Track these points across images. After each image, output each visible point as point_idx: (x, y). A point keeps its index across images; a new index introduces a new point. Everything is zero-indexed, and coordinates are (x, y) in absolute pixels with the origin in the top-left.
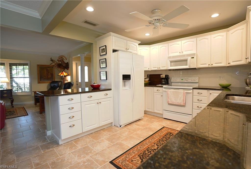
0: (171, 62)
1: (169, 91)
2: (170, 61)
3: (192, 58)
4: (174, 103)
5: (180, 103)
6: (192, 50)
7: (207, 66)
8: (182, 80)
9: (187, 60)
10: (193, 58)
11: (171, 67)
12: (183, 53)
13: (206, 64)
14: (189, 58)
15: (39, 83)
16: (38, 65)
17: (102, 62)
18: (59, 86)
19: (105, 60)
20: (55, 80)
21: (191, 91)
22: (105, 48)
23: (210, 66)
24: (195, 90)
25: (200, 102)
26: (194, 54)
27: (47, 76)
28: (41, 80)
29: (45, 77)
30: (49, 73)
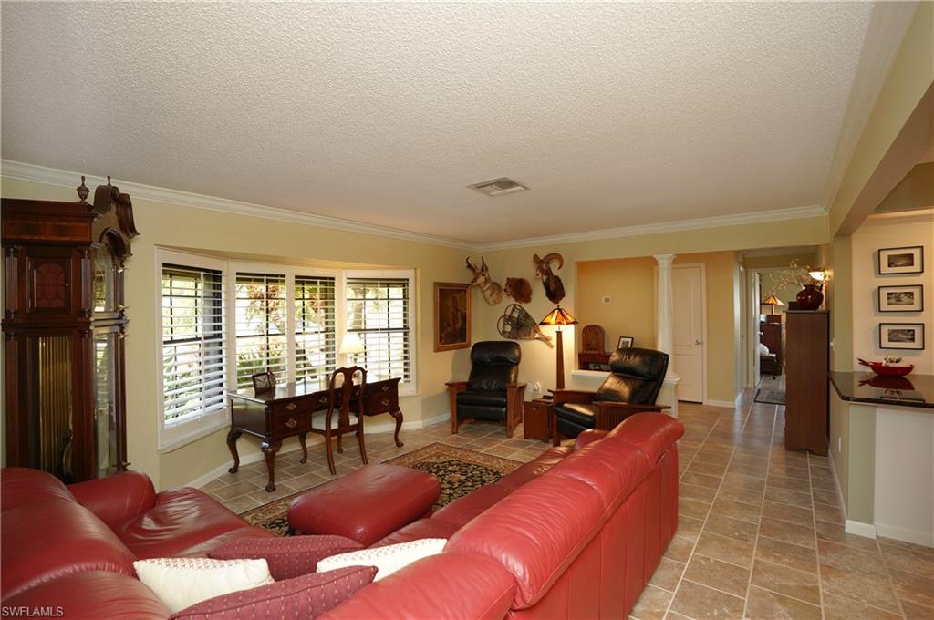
15: (437, 350)
16: (436, 284)
17: (889, 294)
18: (517, 361)
19: (916, 292)
20: (476, 338)
22: (916, 252)
27: (454, 324)
28: (441, 339)
29: (450, 326)
30: (459, 313)
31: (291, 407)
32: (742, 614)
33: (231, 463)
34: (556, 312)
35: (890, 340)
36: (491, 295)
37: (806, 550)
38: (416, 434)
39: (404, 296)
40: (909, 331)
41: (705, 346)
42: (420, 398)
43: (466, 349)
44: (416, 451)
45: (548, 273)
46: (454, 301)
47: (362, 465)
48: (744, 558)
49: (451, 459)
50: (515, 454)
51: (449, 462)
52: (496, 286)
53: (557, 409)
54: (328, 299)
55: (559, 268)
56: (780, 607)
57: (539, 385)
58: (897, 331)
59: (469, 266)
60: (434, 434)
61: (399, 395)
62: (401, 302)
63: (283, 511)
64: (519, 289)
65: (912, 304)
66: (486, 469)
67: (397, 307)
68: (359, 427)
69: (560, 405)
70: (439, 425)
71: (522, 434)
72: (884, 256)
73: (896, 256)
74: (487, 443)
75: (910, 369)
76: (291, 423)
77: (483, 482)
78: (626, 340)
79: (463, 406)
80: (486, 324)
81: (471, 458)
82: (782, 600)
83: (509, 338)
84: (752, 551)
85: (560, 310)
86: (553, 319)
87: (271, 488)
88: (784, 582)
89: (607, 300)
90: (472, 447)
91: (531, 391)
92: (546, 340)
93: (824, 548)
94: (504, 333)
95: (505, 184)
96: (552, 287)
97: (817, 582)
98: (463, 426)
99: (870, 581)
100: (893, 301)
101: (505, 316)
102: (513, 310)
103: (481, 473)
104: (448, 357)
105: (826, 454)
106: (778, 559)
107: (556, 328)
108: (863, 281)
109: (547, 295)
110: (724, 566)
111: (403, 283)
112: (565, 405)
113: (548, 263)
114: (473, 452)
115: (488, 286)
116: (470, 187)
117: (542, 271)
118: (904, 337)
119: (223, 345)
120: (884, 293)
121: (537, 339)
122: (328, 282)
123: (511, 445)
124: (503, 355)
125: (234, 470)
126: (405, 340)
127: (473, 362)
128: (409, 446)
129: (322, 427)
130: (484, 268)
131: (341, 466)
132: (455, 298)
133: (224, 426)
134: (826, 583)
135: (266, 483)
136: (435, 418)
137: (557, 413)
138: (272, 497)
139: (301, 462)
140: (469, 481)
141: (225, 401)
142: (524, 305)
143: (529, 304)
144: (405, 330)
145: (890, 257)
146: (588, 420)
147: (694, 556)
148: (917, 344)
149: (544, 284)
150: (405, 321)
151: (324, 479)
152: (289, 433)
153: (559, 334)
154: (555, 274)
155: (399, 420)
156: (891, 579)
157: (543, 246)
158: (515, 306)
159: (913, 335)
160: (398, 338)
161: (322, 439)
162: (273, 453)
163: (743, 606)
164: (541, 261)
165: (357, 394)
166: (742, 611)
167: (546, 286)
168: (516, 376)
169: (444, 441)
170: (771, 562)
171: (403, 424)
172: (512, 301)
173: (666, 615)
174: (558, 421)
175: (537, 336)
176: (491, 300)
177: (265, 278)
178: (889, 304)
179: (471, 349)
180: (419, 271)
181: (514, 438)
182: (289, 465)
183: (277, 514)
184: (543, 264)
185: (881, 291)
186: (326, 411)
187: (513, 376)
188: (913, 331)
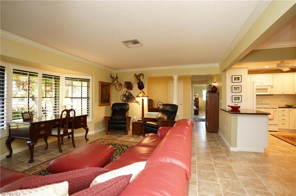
2: (255, 89)
3: (271, 88)
6: (270, 83)
7: (280, 93)
8: (257, 102)
9: (267, 89)
10: (273, 88)
12: (263, 84)
14: (270, 88)
15: (100, 106)
16: (100, 82)
17: (234, 88)
18: (128, 109)
19: (240, 87)
20: (112, 102)
21: (277, 109)
22: (240, 77)
23: (283, 94)
24: (280, 109)
25: (283, 116)
26: (273, 86)
27: (106, 97)
28: (101, 102)
29: (104, 97)
30: (107, 93)
31: (42, 125)
32: (217, 177)
33: (8, 153)
34: (142, 92)
35: (234, 100)
36: (119, 87)
37: (224, 157)
38: (92, 136)
39: (88, 86)
41: (183, 105)
42: (94, 123)
43: (109, 106)
44: (95, 141)
45: (139, 80)
46: (106, 88)
47: (73, 148)
48: (210, 161)
49: (108, 143)
50: (131, 139)
51: (108, 144)
52: (120, 85)
53: (145, 124)
54: (57, 85)
55: (143, 79)
56: (225, 173)
57: (135, 117)
58: (236, 97)
59: (111, 77)
60: (99, 135)
61: (87, 122)
62: (87, 88)
63: (40, 169)
64: (129, 86)
65: (239, 90)
66: (122, 145)
67: (85, 89)
68: (72, 133)
69: (145, 122)
70: (100, 132)
71: (132, 133)
72: (233, 77)
73: (236, 78)
74: (120, 137)
75: (239, 107)
76: (42, 133)
77: (123, 149)
78: (160, 103)
79: (111, 125)
80: (117, 97)
81: (116, 142)
82: (225, 171)
83: (125, 102)
84: (211, 159)
85: (143, 92)
86: (141, 95)
87: (31, 161)
88: (223, 166)
89: (154, 91)
90: (115, 138)
91: (132, 120)
92: (137, 102)
93: (228, 155)
94: (123, 100)
95: (135, 42)
96: (141, 85)
97: (230, 164)
98: (110, 132)
99: (241, 162)
100: (235, 89)
101: (123, 94)
102: (126, 93)
103: (121, 146)
104: (103, 108)
105: (218, 132)
106: (218, 160)
107: (142, 98)
108: (229, 84)
109: (138, 87)
110: (207, 164)
111: (88, 81)
112: (147, 122)
113: (140, 76)
114: (116, 140)
115: (118, 84)
116: (122, 42)
117: (138, 79)
118: (237, 99)
119: (5, 100)
120: (233, 87)
121: (135, 102)
122: (57, 78)
123: (128, 137)
124: (123, 107)
125: (9, 157)
126: (88, 102)
127: (112, 110)
128: (91, 140)
129: (56, 134)
130: (117, 78)
131: (64, 149)
132: (106, 87)
133: (4, 137)
134: (232, 164)
135: (28, 159)
136: (99, 130)
137: (144, 125)
138: (32, 165)
139: (45, 149)
140: (118, 149)
141: (5, 126)
142: (130, 91)
143: (132, 91)
144: (88, 98)
145: (234, 78)
146: (156, 126)
147: (197, 163)
148: (240, 101)
149: (138, 83)
150: (88, 95)
151: (57, 155)
152: (40, 136)
153: (143, 100)
154: (141, 81)
155: (87, 131)
156: (245, 160)
157: (138, 71)
158: (127, 91)
159: (239, 98)
160: (85, 101)
161: (56, 139)
162: (33, 146)
163: (216, 175)
164: (137, 76)
165: (71, 120)
166: (216, 176)
167: (138, 84)
168: (128, 114)
169: (104, 137)
170: (217, 161)
171: (88, 132)
172: (126, 90)
173: (197, 181)
174: (144, 128)
175: (135, 101)
176: (118, 89)
177: (28, 73)
179: (111, 106)
180: (94, 77)
181: (128, 135)
182: (39, 151)
183: (37, 171)
184: (138, 77)
186: (58, 128)
187: (127, 114)
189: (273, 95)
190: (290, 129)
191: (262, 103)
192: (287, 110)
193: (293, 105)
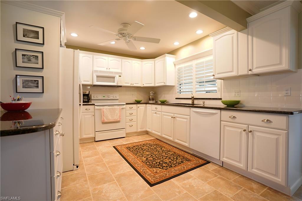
0: (97, 77)
1: (105, 108)
2: (96, 75)
3: (119, 76)
4: (111, 120)
5: (117, 119)
6: (118, 69)
7: (129, 85)
8: (104, 97)
9: (115, 77)
10: (121, 76)
11: (97, 82)
12: (110, 69)
13: (128, 83)
14: (117, 76)
17: (23, 55)
19: (40, 55)
21: (124, 106)
22: (40, 31)
23: (132, 85)
24: (127, 105)
25: (131, 115)
26: (121, 73)
40: (35, 81)
58: (28, 81)
65: (37, 63)
72: (20, 28)
73: (28, 30)
75: (27, 105)
100: (26, 60)
118: (32, 85)
120: (19, 53)
145: (24, 31)
148: (39, 90)
159: (38, 84)
178: (23, 62)
185: (17, 52)
188: (38, 81)
189: (121, 86)
190: (138, 131)
191: (109, 98)
192: (134, 106)
193: (142, 100)
